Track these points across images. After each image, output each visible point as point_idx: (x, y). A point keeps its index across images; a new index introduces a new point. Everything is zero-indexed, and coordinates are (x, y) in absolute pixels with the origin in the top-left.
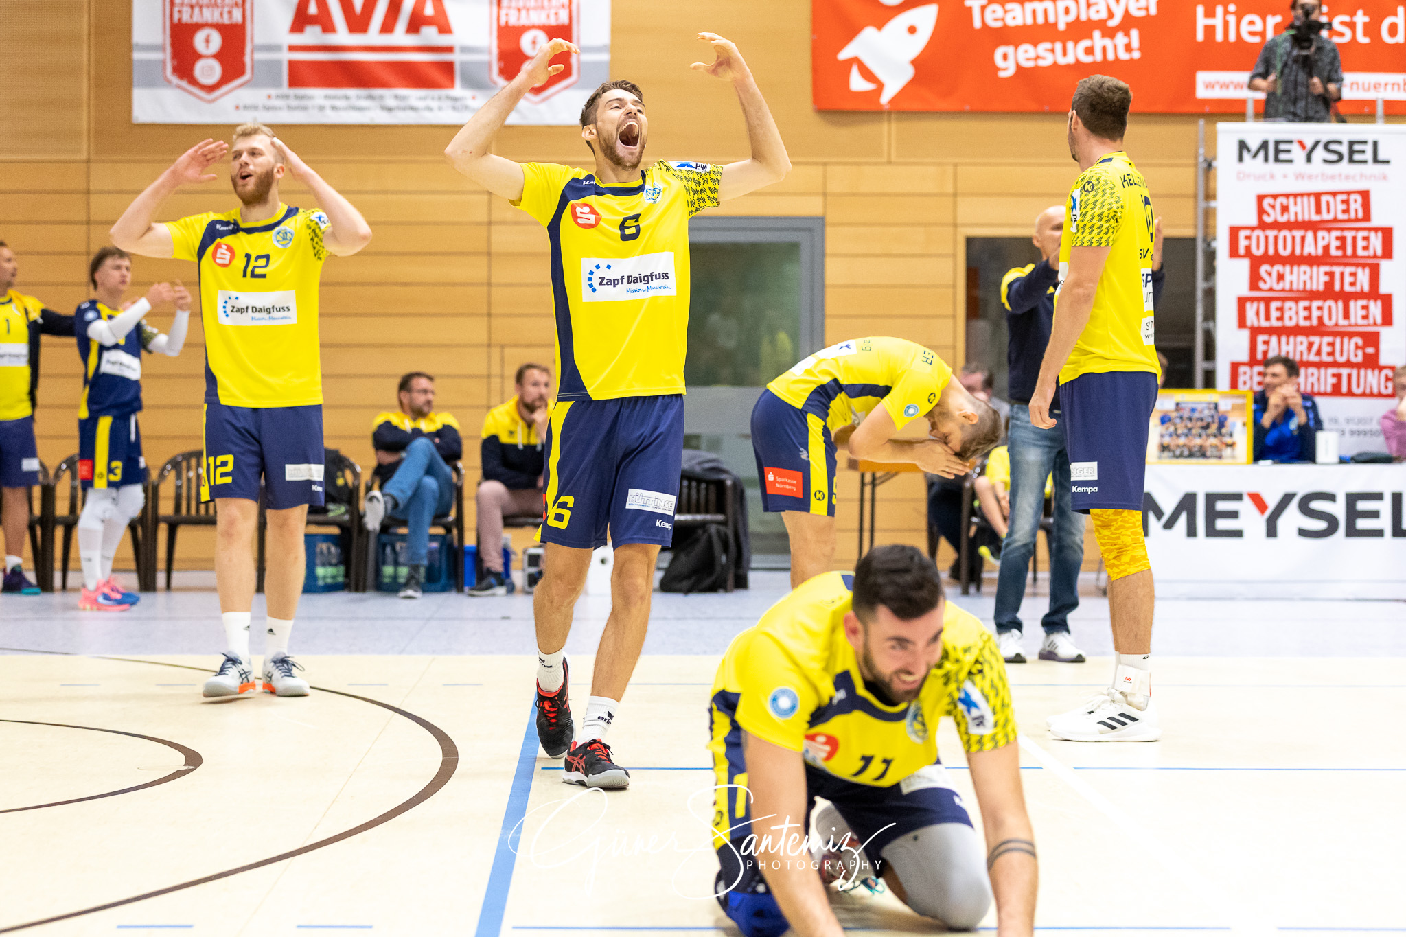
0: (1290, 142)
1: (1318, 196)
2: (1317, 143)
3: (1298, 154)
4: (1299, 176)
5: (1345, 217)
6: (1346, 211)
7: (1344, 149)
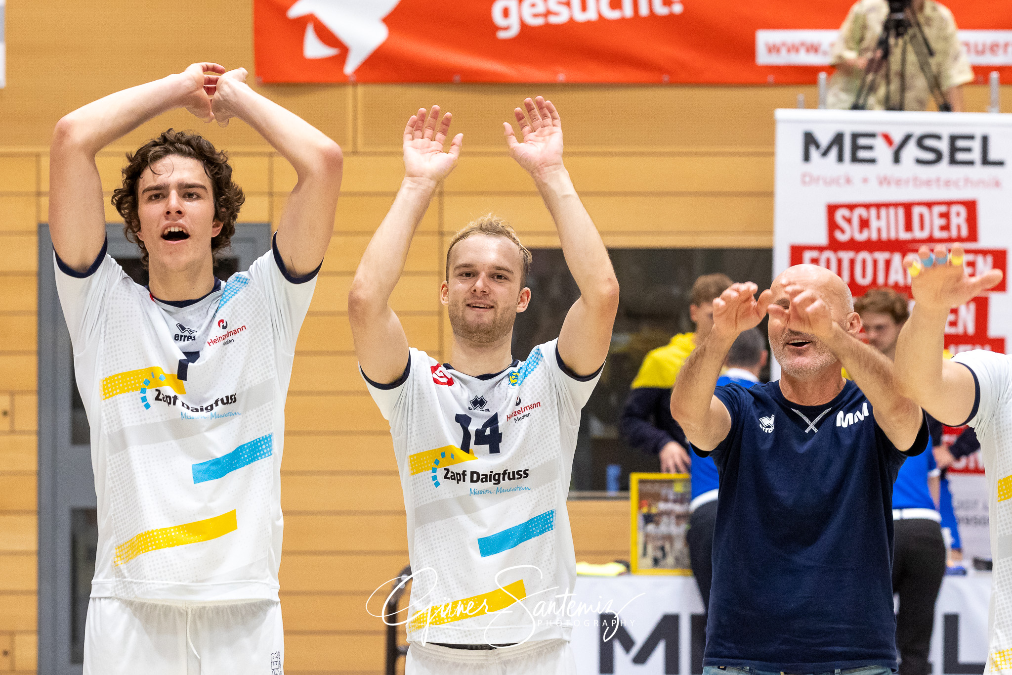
1: (908, 207)
2: (907, 138)
3: (883, 151)
5: (944, 235)
6: (946, 228)
7: (943, 146)
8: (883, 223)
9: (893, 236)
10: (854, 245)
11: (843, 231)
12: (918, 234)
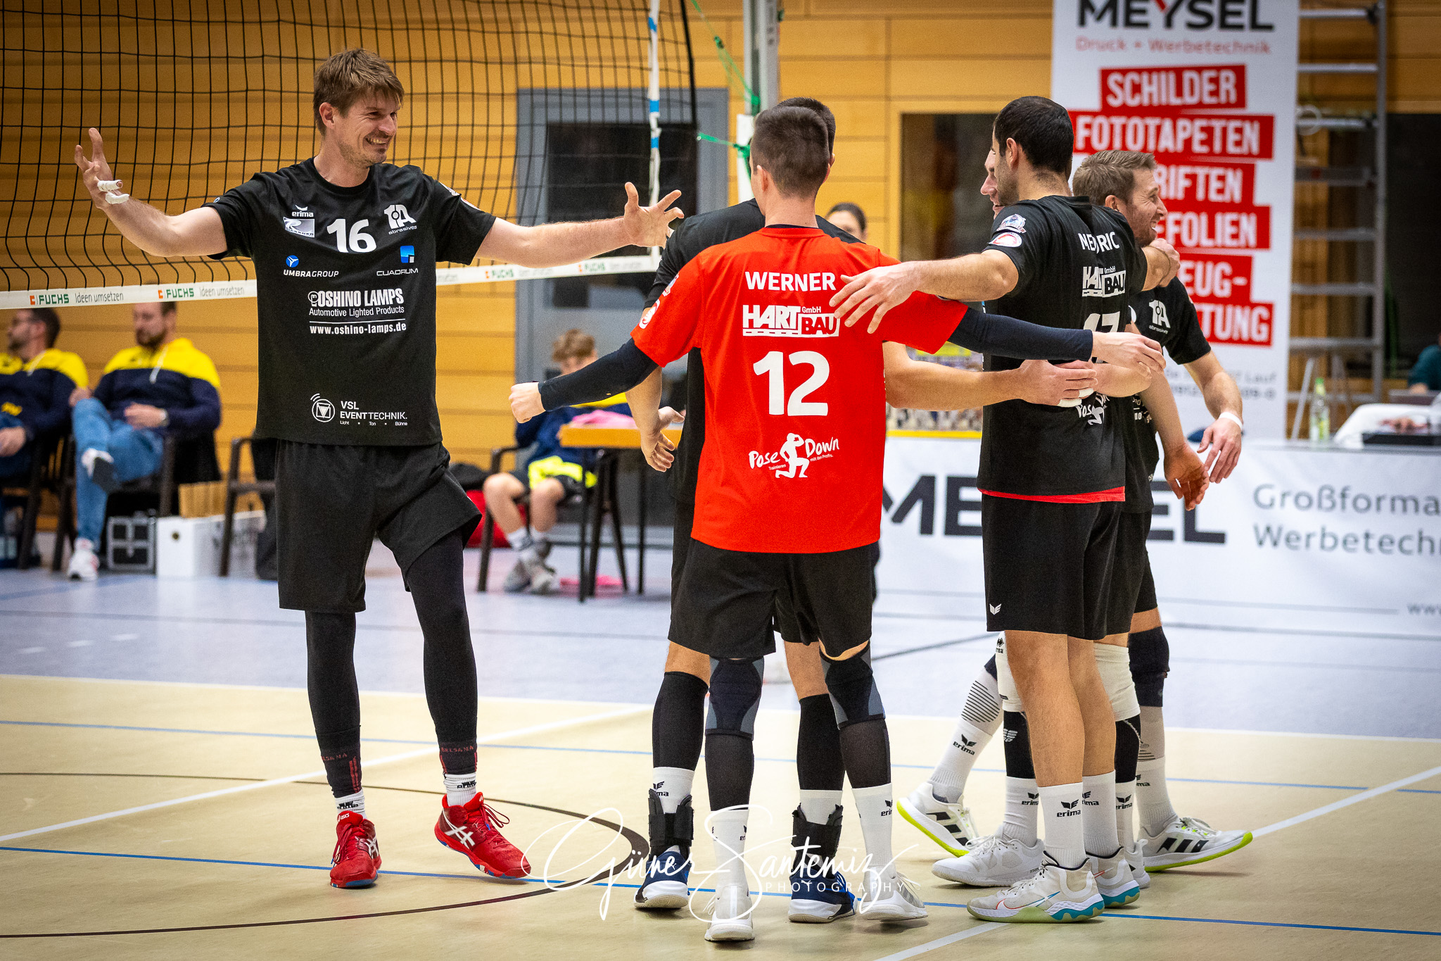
1: (1179, 72)
2: (1179, 2)
3: (1155, 15)
4: (1157, 45)
5: (1213, 100)
6: (1215, 93)
7: (1213, 12)
8: (1154, 89)
9: (1164, 101)
10: (1125, 111)
11: (1115, 97)
12: (1189, 99)
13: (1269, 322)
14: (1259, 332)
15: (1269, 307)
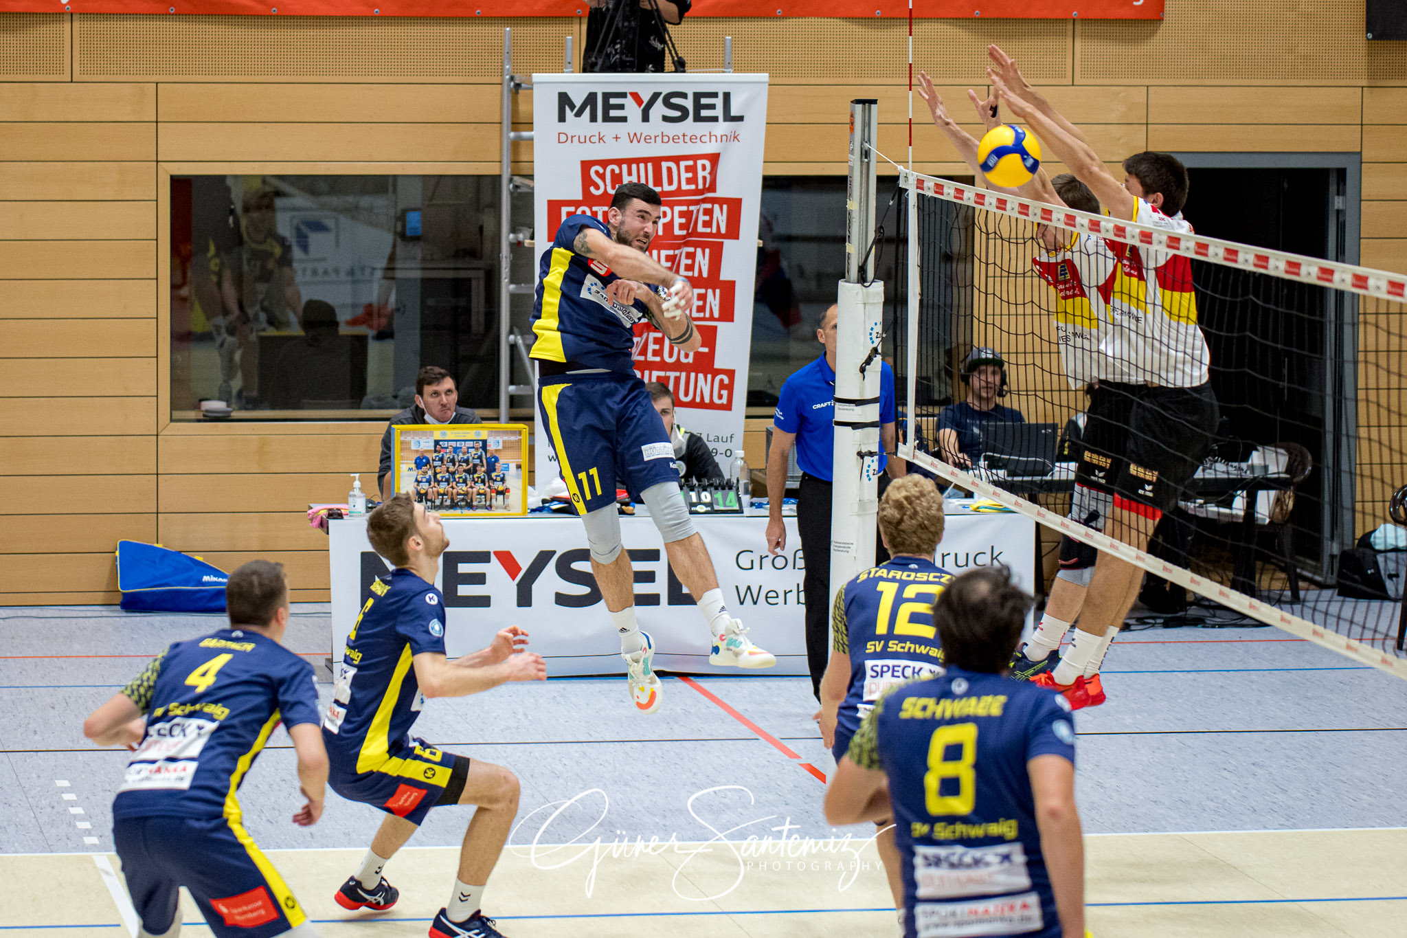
0: (623, 95)
1: (657, 162)
2: (656, 96)
3: (632, 110)
4: (634, 138)
5: (691, 187)
6: (692, 181)
7: (689, 104)
11: (597, 188)
12: (668, 187)
13: (730, 388)
14: (720, 397)
15: (731, 374)
